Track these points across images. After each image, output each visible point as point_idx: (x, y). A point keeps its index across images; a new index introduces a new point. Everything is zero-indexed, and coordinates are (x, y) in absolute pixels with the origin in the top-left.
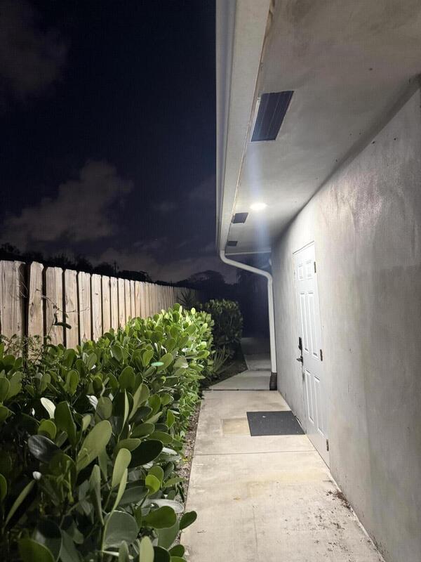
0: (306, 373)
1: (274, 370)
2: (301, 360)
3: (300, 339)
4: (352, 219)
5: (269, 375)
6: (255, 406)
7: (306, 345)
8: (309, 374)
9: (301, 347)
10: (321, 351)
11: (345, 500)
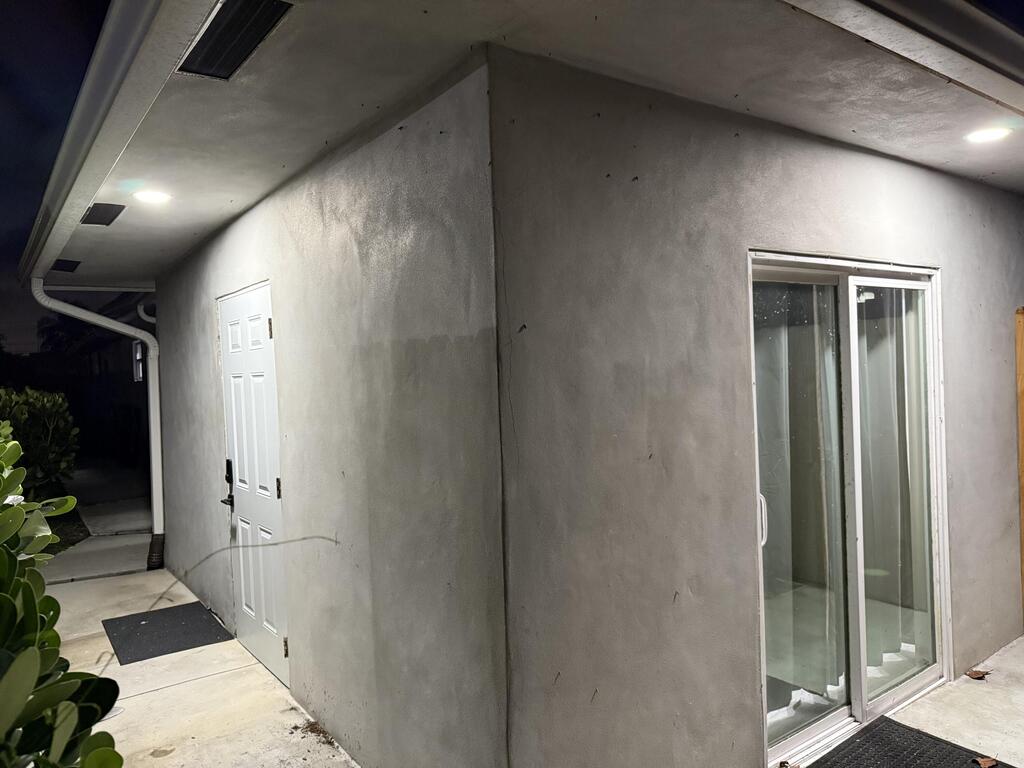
0: (241, 525)
1: (158, 529)
2: (230, 501)
3: (229, 464)
4: (355, 250)
5: (147, 539)
6: (120, 605)
7: (242, 471)
8: (246, 526)
9: (229, 479)
10: (278, 480)
11: (324, 733)
